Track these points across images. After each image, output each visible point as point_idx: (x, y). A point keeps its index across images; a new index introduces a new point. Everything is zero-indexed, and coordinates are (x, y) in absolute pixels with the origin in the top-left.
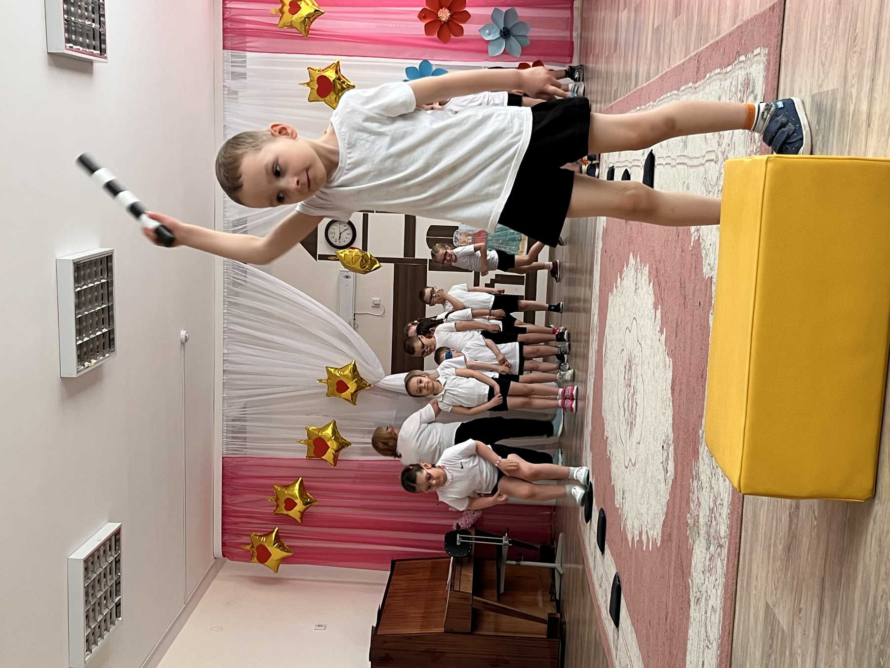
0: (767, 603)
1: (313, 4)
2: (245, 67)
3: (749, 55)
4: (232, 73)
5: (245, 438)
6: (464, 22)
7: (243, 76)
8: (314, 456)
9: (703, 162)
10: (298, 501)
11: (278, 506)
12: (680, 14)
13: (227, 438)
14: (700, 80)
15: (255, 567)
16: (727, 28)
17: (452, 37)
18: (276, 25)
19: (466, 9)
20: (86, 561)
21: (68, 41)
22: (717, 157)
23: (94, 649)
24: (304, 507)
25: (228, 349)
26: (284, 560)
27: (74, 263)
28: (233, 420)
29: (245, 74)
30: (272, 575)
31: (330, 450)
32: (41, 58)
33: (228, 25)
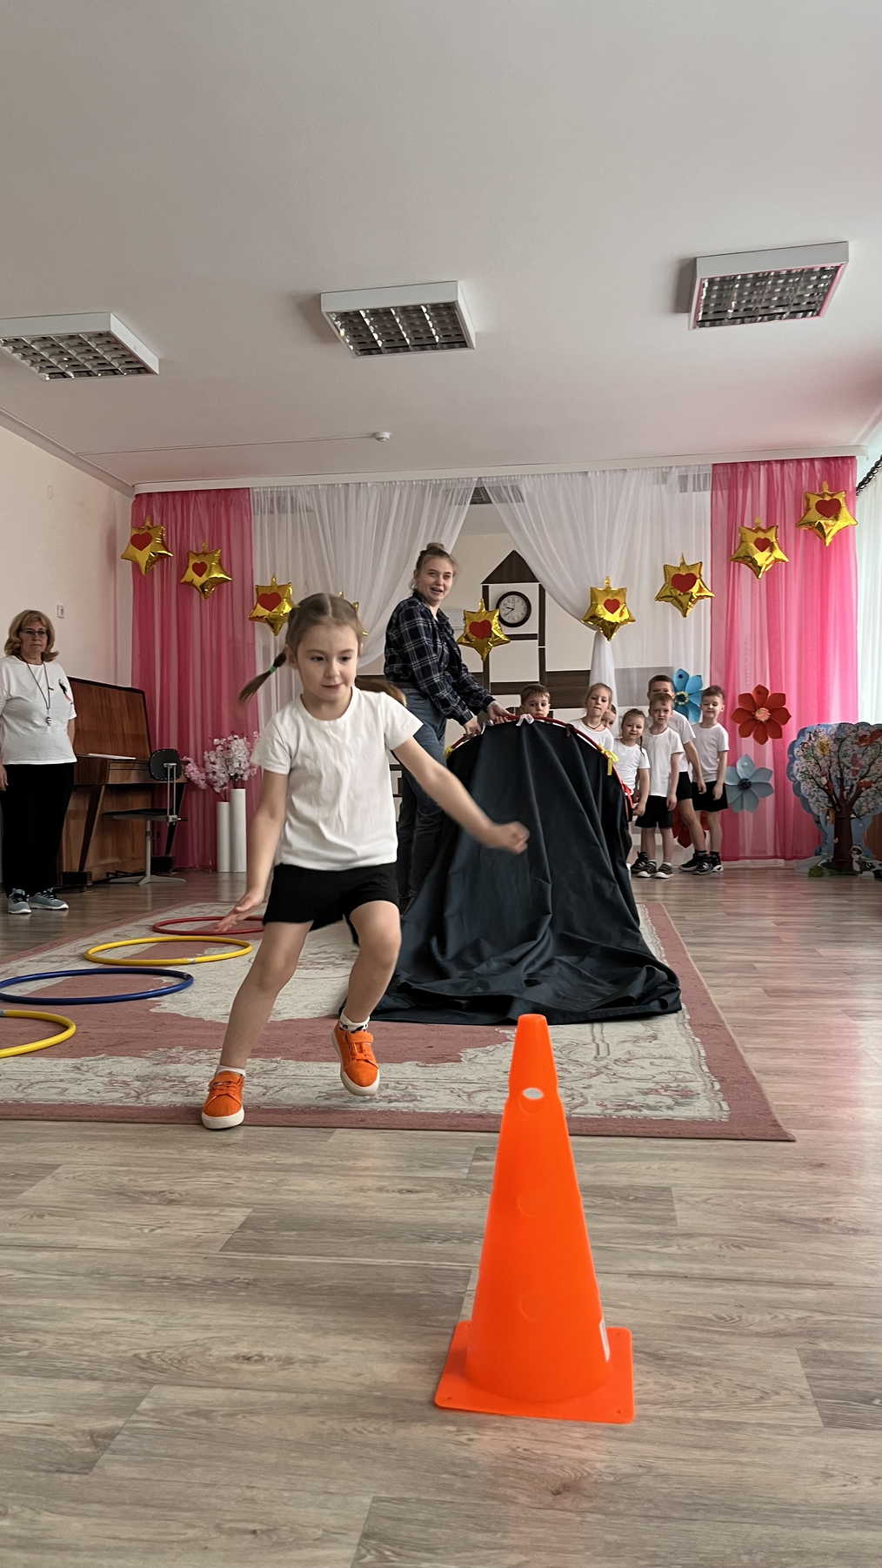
0: (59, 1165)
1: (767, 566)
2: (694, 490)
3: (721, 1095)
4: (687, 476)
5: (272, 512)
6: (756, 738)
7: (684, 488)
8: (260, 594)
9: (597, 1041)
10: (204, 578)
11: (197, 555)
12: (769, 996)
13: (271, 492)
14: (692, 1029)
15: (126, 532)
16: (753, 1060)
17: (738, 725)
18: (742, 525)
19: (770, 739)
20: (109, 334)
21: (711, 281)
22: (602, 1058)
23: (8, 349)
24: (198, 585)
25: (371, 488)
26: (136, 565)
27: (454, 302)
28: (292, 498)
29: (685, 491)
30: (119, 553)
31: (268, 612)
32: (690, 252)
33: (741, 469)
